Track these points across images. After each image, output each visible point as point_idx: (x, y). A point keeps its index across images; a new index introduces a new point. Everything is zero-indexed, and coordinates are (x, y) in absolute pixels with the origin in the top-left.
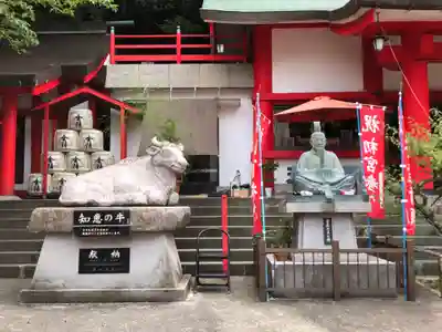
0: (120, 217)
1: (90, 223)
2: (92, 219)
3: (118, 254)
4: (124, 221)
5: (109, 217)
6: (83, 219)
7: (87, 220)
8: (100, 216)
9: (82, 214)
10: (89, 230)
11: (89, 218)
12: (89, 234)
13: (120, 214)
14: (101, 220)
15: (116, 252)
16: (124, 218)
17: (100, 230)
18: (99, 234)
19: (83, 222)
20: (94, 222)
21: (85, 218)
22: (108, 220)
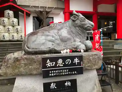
0: (76, 61)
1: (55, 66)
2: (56, 63)
3: (69, 84)
4: (79, 64)
5: (69, 61)
6: (49, 64)
7: (53, 64)
8: (62, 61)
9: (48, 60)
10: (55, 72)
11: (54, 63)
12: (55, 74)
13: (76, 58)
14: (63, 63)
15: (68, 82)
16: (79, 61)
17: (62, 71)
18: (62, 74)
19: (50, 66)
20: (58, 65)
21: (51, 63)
22: (68, 63)
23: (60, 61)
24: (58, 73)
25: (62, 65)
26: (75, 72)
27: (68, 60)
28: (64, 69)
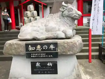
0: (52, 47)
1: (35, 50)
2: (36, 48)
6: (30, 48)
7: (33, 49)
8: (40, 47)
9: (30, 46)
10: (35, 54)
11: (34, 48)
12: (35, 56)
13: (52, 45)
14: (41, 49)
15: (50, 63)
16: (54, 47)
17: (41, 54)
18: (41, 56)
19: (31, 50)
20: (37, 50)
21: (32, 48)
22: (45, 48)
23: (39, 47)
24: (37, 55)
25: (41, 50)
26: (51, 56)
27: (45, 46)
28: (42, 53)
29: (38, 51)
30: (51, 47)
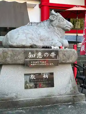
3: (47, 76)
4: (56, 57)
6: (30, 56)
7: (33, 56)
8: (41, 54)
9: (30, 53)
10: (35, 62)
11: (35, 55)
12: (35, 64)
13: (53, 52)
15: (46, 75)
16: (55, 55)
17: (41, 62)
18: (41, 64)
19: (31, 57)
20: (37, 57)
21: (32, 55)
22: (46, 56)
23: (39, 54)
24: (38, 63)
25: (41, 57)
26: (52, 64)
27: (46, 53)
28: (43, 61)
29: (39, 58)
30: (52, 54)
